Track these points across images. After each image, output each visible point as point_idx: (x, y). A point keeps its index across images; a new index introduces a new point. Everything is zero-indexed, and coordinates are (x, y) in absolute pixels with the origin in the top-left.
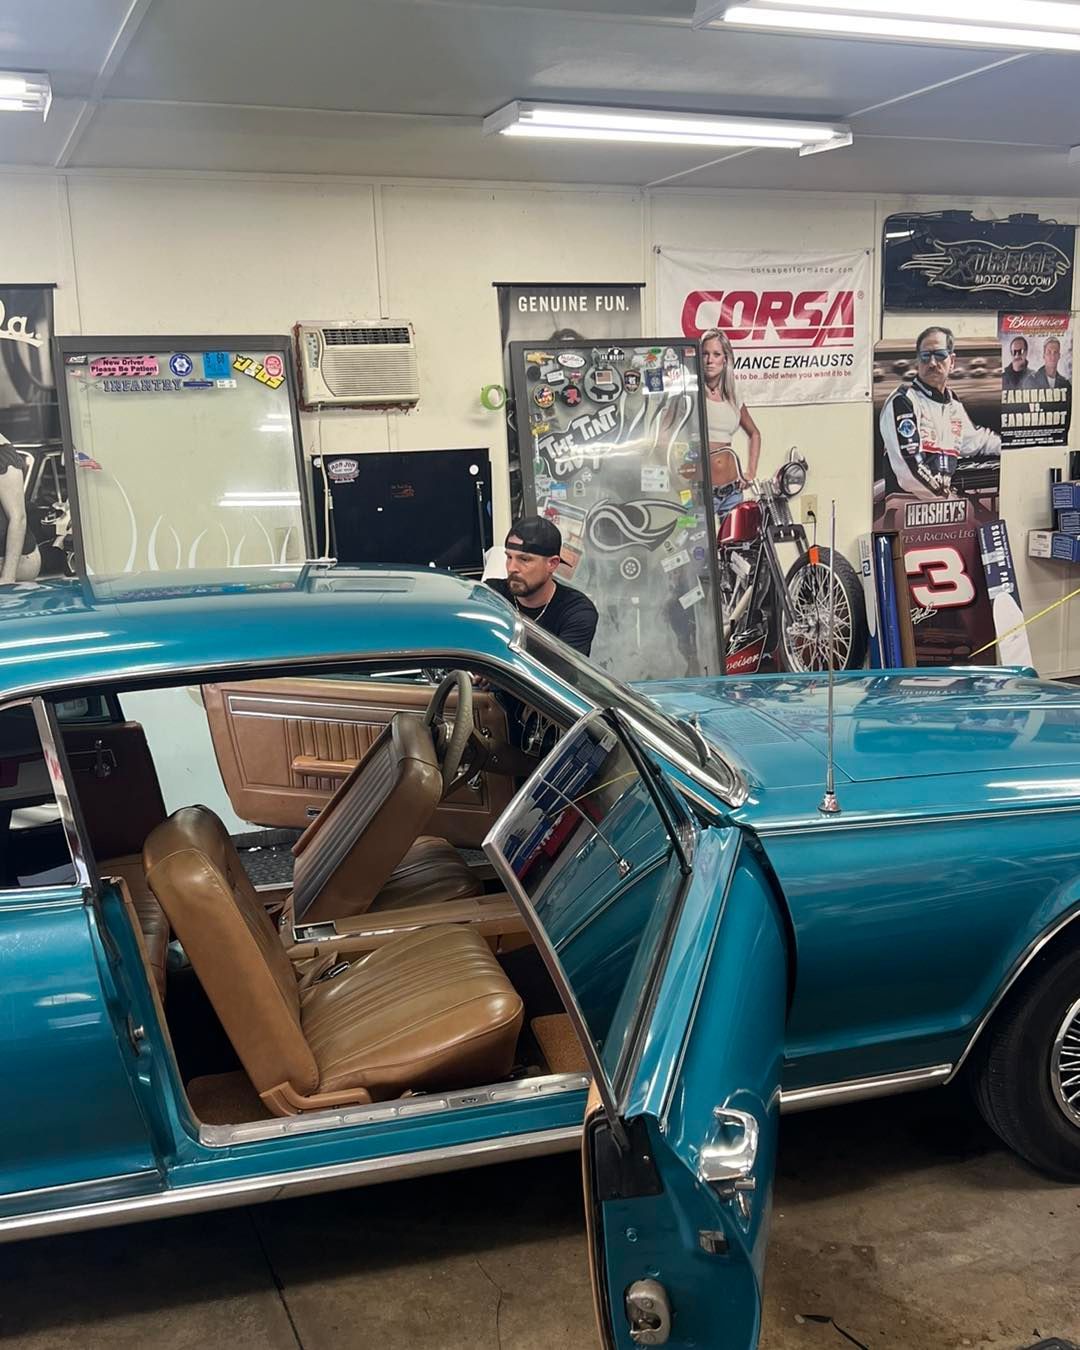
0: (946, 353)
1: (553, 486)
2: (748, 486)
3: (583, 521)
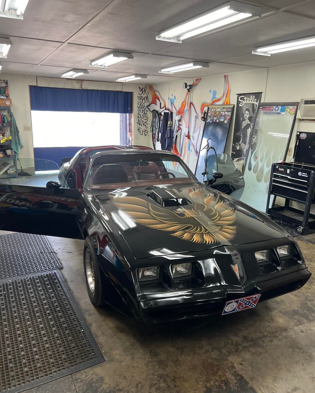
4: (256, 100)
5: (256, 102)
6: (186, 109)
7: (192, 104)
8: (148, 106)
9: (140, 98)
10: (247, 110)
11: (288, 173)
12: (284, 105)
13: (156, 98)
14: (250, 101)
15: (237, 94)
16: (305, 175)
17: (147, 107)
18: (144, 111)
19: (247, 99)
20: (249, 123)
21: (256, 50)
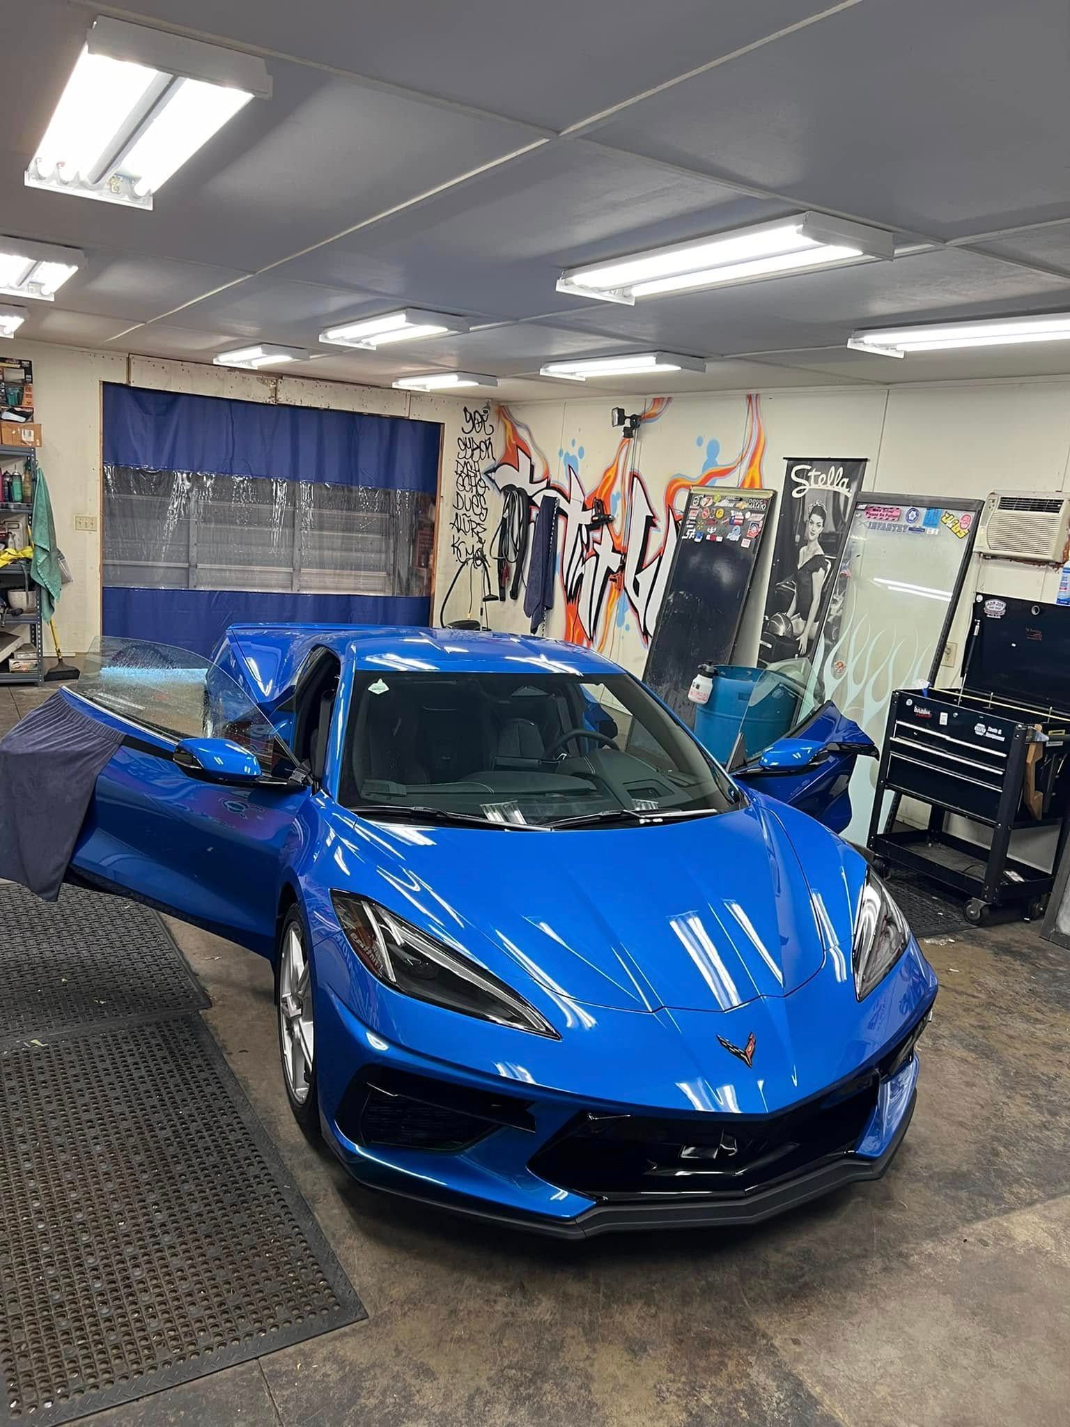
4: (846, 480)
5: (847, 488)
6: (618, 494)
7: (638, 478)
8: (490, 471)
9: (466, 445)
10: (819, 510)
11: (941, 723)
12: (936, 505)
13: (518, 447)
14: (829, 482)
15: (784, 458)
16: (995, 734)
17: (486, 473)
18: (476, 486)
19: (816, 477)
20: (821, 552)
21: (861, 339)
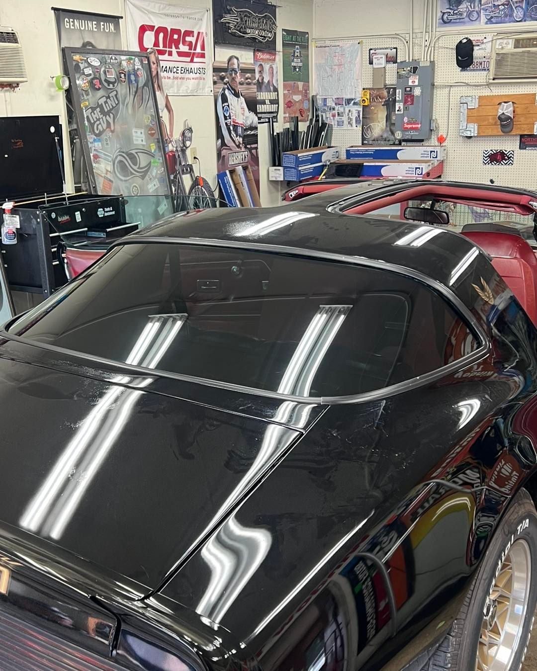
0: (237, 70)
1: (95, 140)
2: (171, 142)
3: (110, 162)
11: (78, 221)
